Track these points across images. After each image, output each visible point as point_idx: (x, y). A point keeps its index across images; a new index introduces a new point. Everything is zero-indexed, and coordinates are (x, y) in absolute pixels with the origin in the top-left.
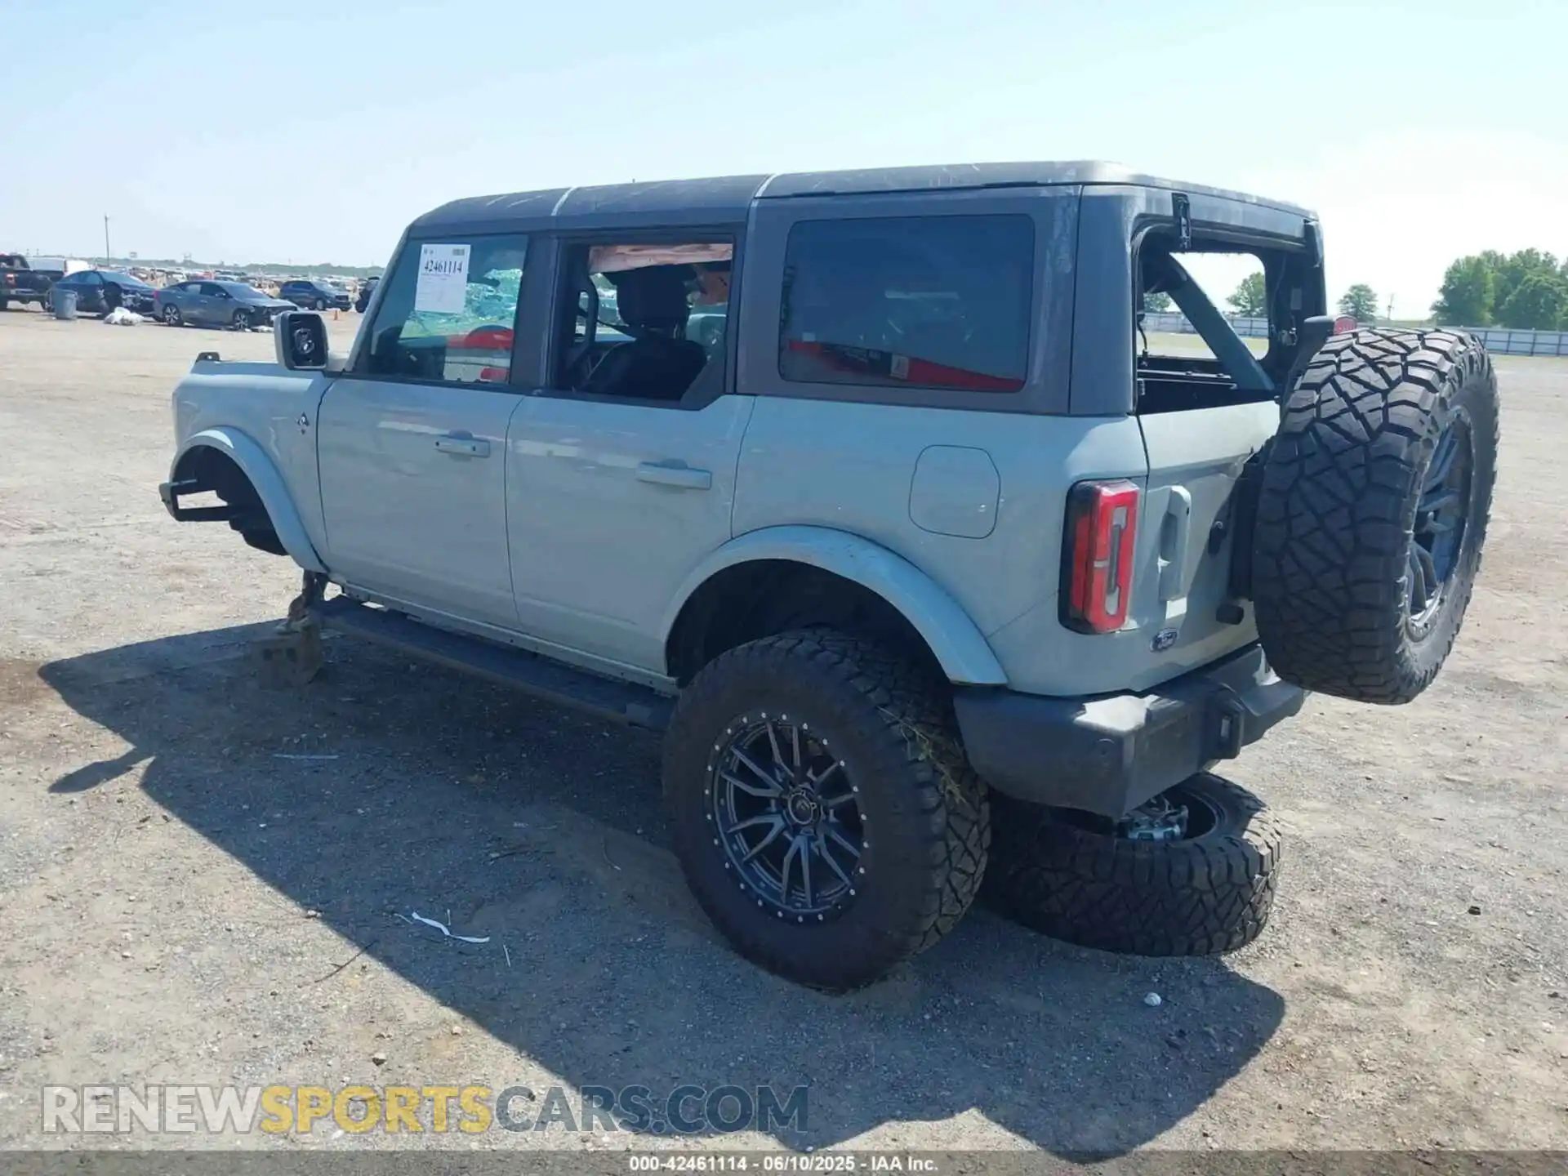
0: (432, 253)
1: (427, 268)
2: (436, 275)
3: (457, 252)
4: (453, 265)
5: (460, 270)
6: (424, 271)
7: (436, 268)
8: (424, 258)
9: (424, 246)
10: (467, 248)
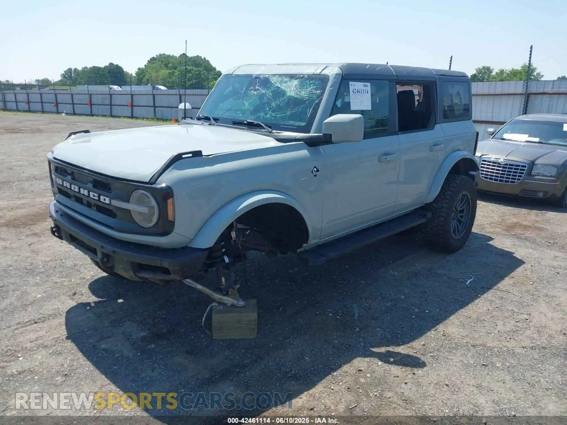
0: (354, 86)
1: (353, 92)
2: (358, 95)
3: (365, 86)
4: (364, 91)
5: (368, 92)
6: (353, 93)
7: (358, 92)
8: (351, 88)
9: (350, 83)
10: (369, 84)
